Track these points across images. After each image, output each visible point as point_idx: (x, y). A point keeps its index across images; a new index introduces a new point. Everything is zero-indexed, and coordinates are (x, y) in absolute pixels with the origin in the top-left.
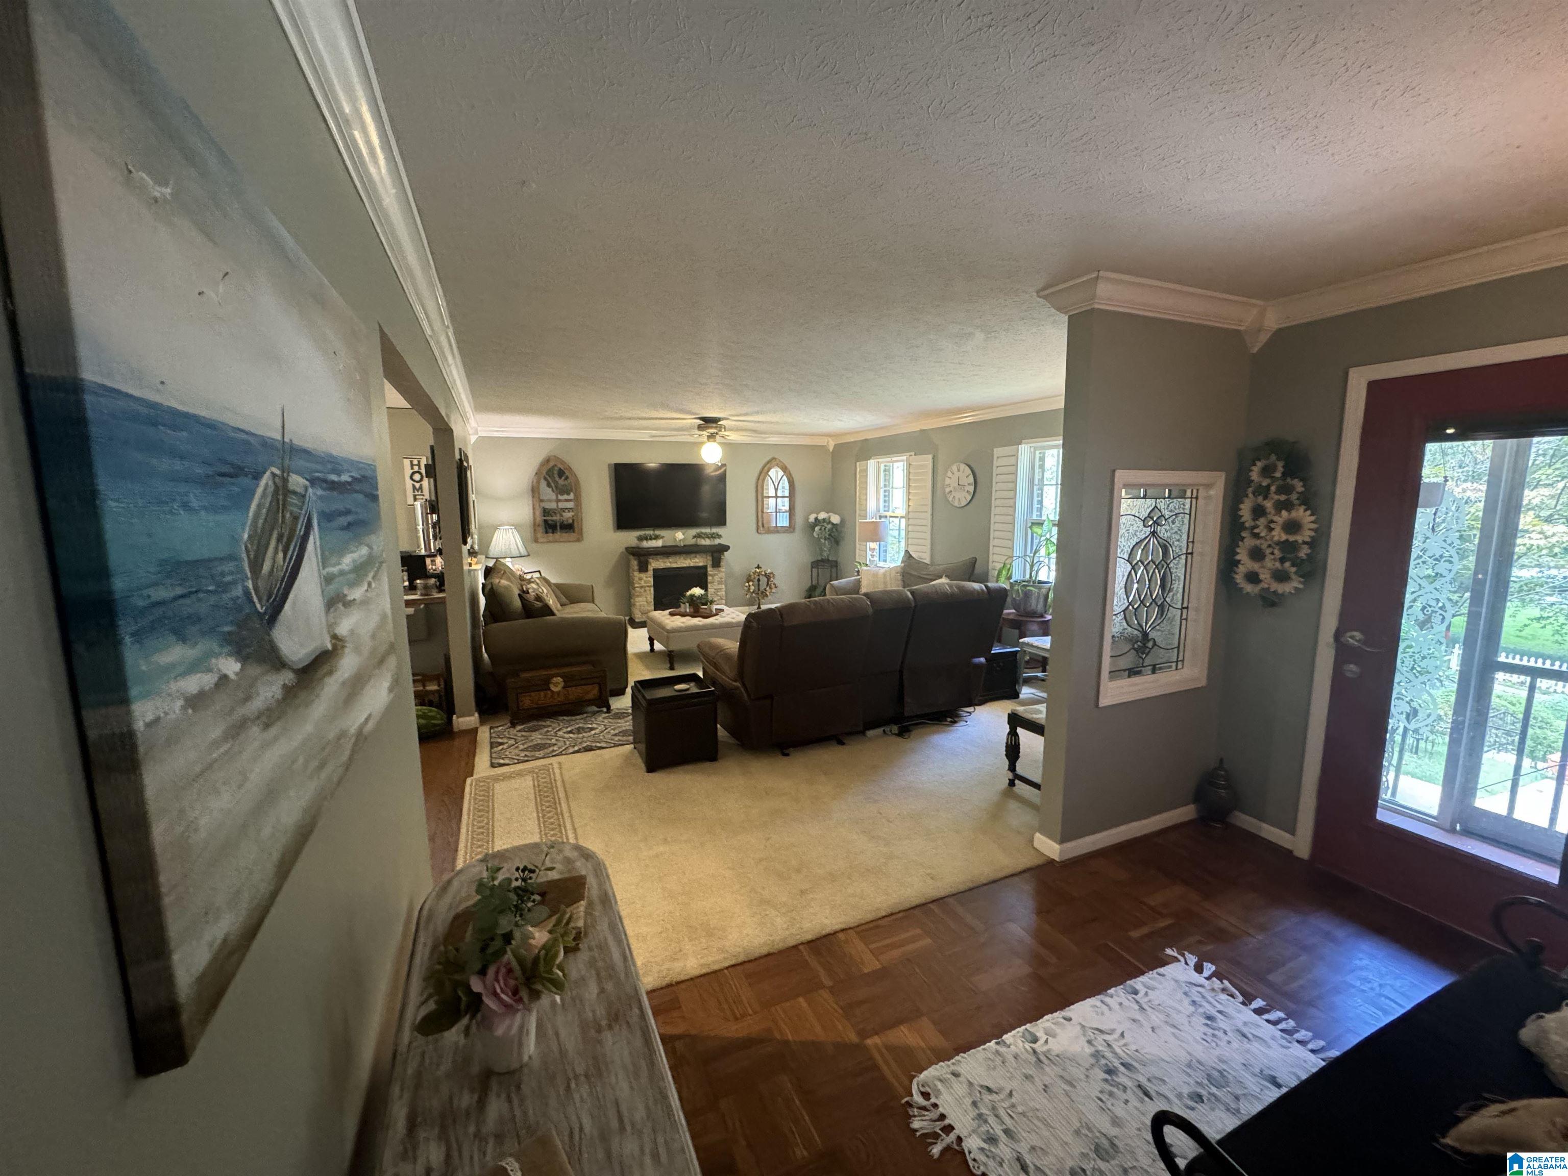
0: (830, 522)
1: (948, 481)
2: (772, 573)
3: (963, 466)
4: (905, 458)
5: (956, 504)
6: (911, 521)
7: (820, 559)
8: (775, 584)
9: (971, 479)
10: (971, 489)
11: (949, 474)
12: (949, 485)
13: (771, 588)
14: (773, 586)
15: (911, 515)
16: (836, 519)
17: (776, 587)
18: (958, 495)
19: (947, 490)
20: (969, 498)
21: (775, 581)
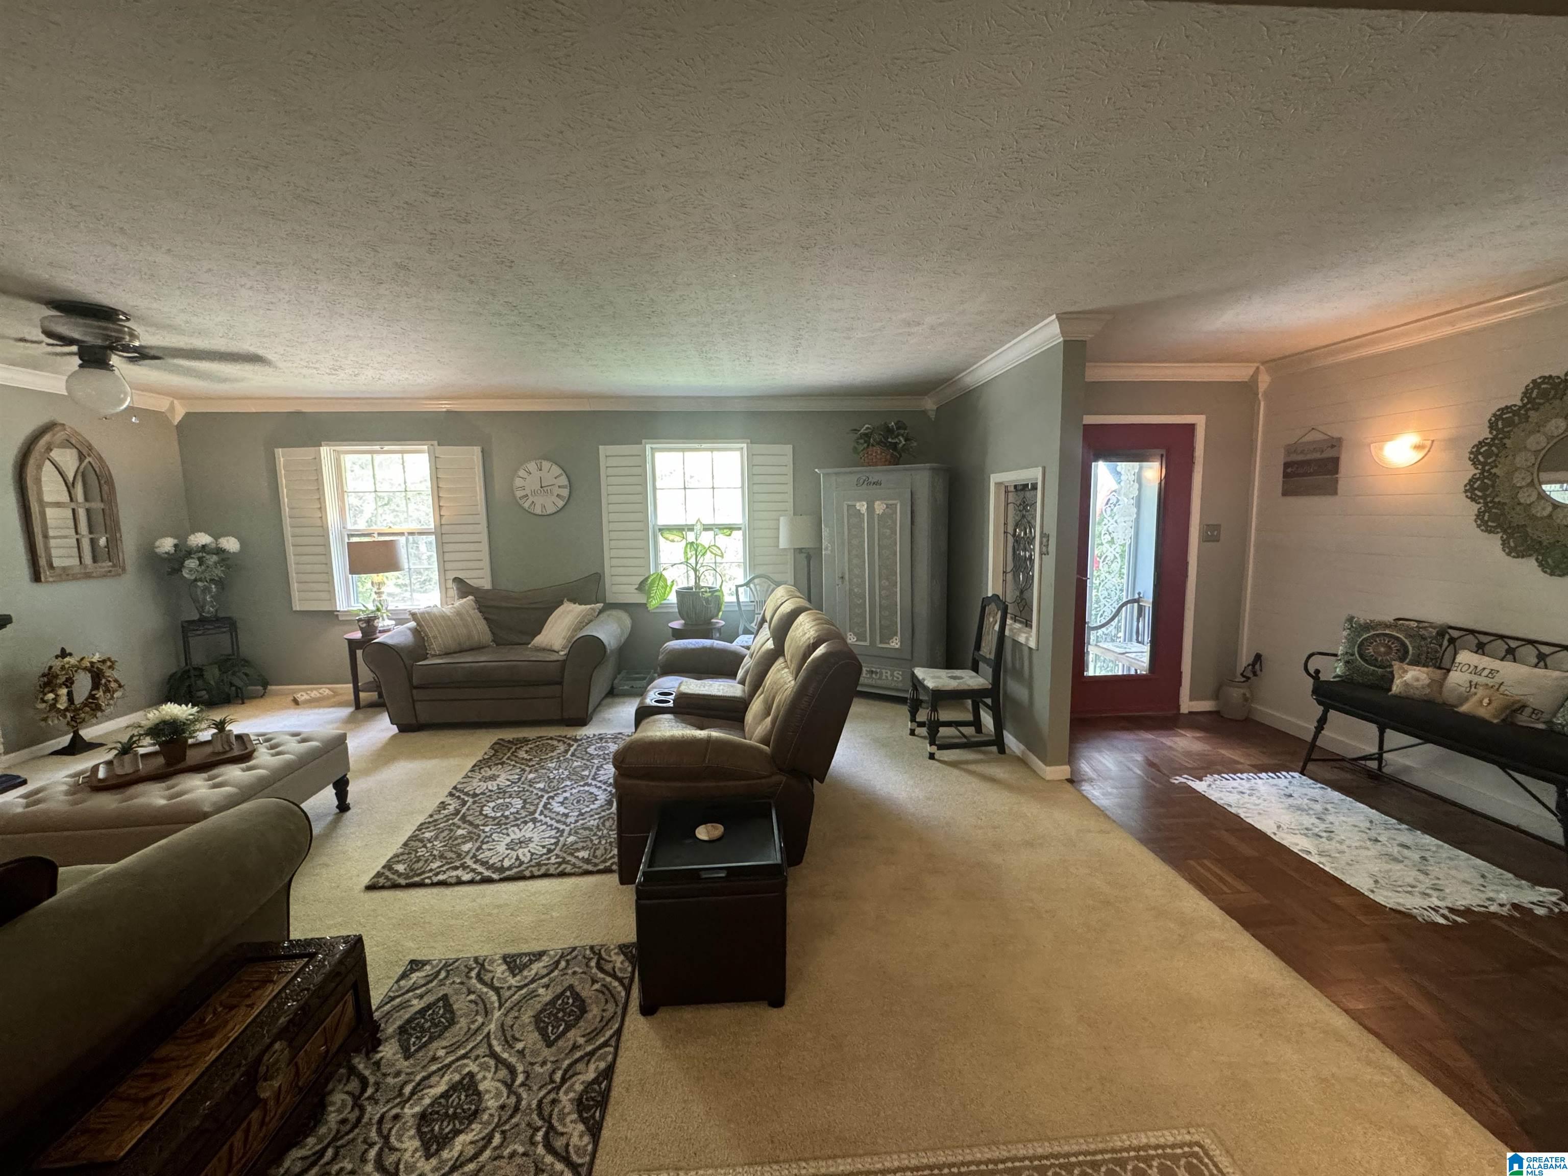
0: (220, 551)
1: (518, 482)
2: (104, 662)
3: (546, 465)
4: (426, 447)
5: (538, 511)
6: (446, 538)
7: (196, 617)
8: (116, 681)
9: (563, 481)
10: (565, 492)
11: (522, 473)
12: (523, 488)
13: (107, 690)
14: (113, 685)
15: (445, 529)
16: (231, 544)
17: (120, 686)
18: (539, 500)
19: (519, 494)
20: (561, 503)
21: (115, 674)
